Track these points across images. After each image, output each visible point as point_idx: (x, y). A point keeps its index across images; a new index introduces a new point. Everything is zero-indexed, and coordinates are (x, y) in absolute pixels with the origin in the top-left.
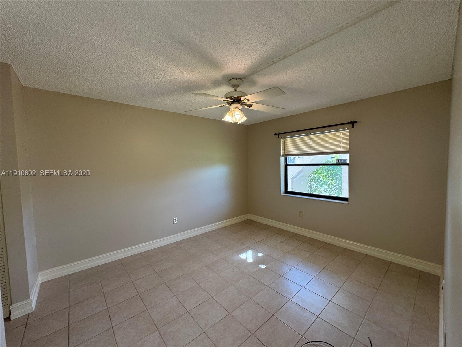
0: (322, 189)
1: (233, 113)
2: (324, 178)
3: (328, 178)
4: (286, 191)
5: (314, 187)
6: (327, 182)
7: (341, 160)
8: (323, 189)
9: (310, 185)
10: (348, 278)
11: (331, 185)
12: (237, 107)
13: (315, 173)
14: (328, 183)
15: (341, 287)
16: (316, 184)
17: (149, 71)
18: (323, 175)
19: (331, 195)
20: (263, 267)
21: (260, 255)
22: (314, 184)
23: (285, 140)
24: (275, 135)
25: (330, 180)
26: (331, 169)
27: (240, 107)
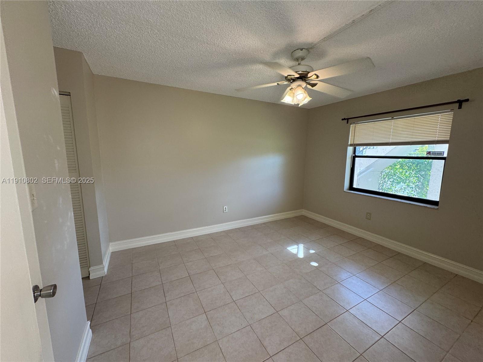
0: (398, 187)
1: (294, 93)
2: (402, 175)
3: (408, 175)
4: (351, 188)
5: (387, 184)
6: (406, 180)
7: (434, 153)
8: (400, 188)
9: (381, 182)
10: (428, 299)
11: (411, 184)
12: (300, 86)
13: (390, 168)
14: (408, 181)
15: (417, 308)
16: (390, 182)
17: (203, 48)
18: (401, 170)
19: (411, 196)
20: (315, 264)
21: (312, 252)
22: (388, 181)
23: (355, 127)
24: (343, 120)
25: (411, 177)
26: (414, 163)
27: (304, 84)
